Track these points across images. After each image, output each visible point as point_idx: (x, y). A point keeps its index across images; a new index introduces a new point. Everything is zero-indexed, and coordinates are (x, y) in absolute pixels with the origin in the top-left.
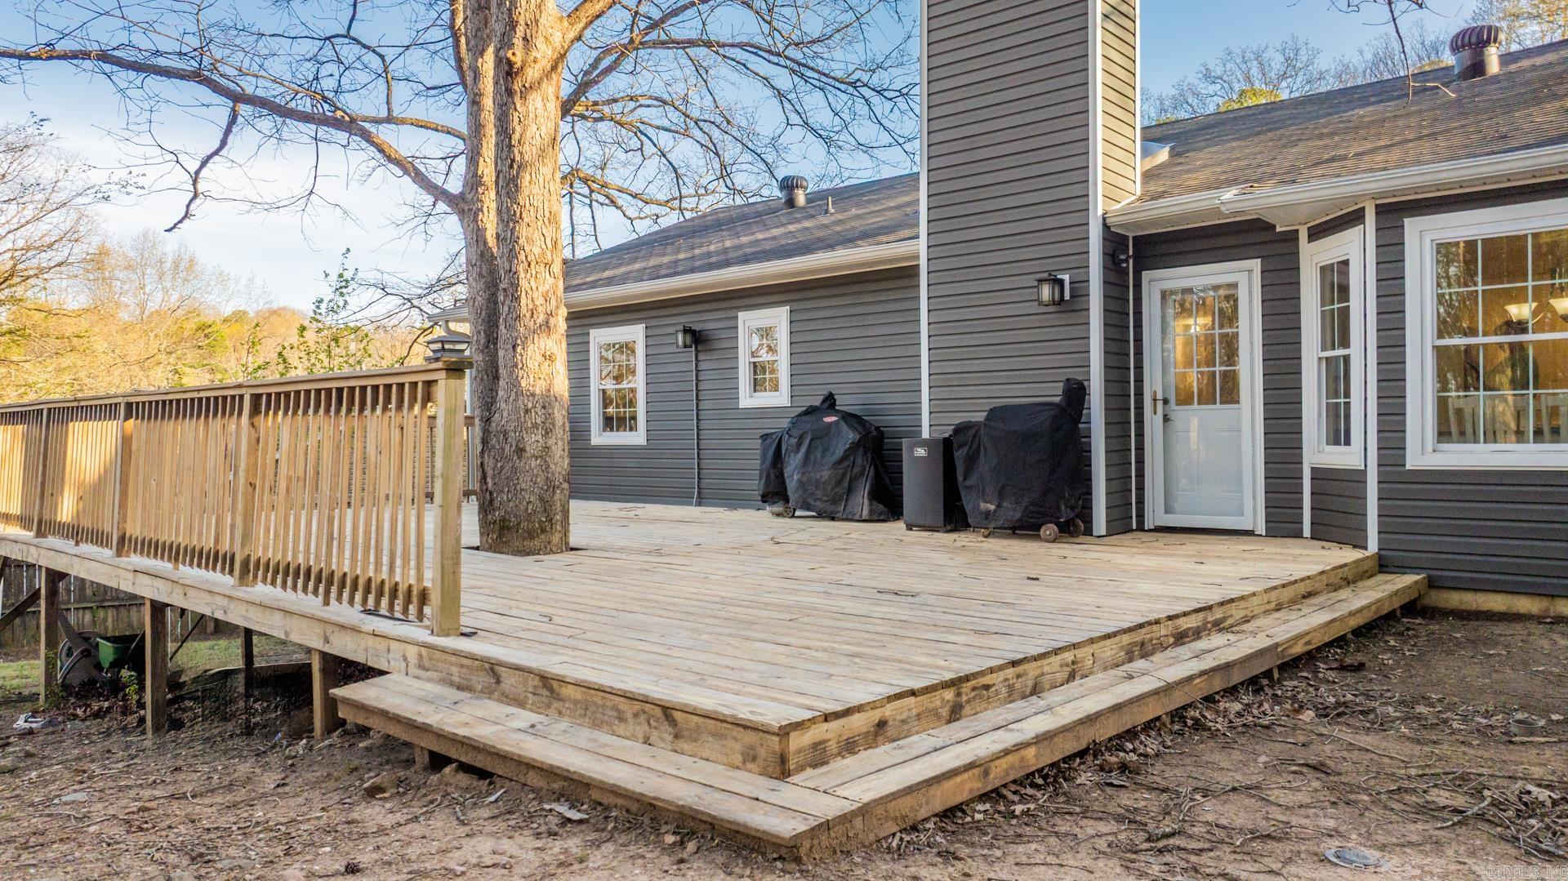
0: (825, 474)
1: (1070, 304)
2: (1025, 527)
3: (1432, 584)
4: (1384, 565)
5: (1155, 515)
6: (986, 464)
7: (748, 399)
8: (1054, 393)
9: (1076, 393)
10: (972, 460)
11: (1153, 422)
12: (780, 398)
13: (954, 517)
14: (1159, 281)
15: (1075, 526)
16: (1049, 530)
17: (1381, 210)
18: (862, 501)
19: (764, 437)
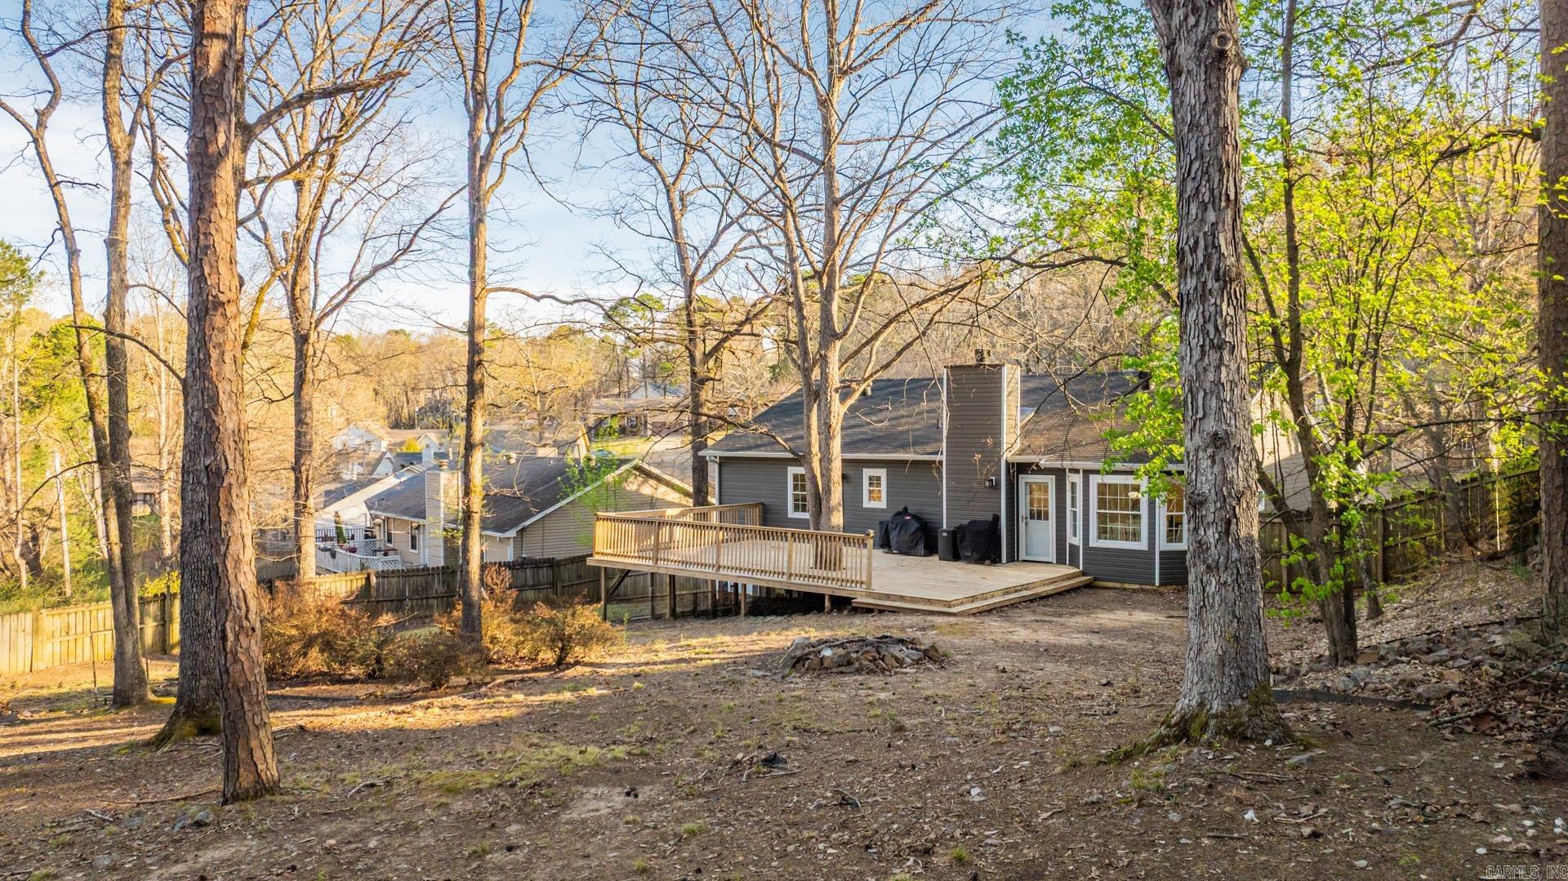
0: (906, 539)
1: (995, 487)
2: (980, 561)
3: (1095, 579)
4: (1084, 574)
5: (1023, 557)
6: (968, 539)
7: (867, 504)
8: (990, 519)
9: (997, 518)
10: (962, 540)
11: (1022, 525)
12: (882, 504)
13: (956, 557)
14: (1024, 479)
15: (995, 560)
16: (988, 562)
17: (1084, 471)
18: (921, 548)
19: (881, 523)
